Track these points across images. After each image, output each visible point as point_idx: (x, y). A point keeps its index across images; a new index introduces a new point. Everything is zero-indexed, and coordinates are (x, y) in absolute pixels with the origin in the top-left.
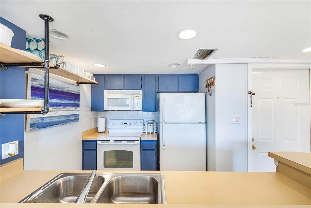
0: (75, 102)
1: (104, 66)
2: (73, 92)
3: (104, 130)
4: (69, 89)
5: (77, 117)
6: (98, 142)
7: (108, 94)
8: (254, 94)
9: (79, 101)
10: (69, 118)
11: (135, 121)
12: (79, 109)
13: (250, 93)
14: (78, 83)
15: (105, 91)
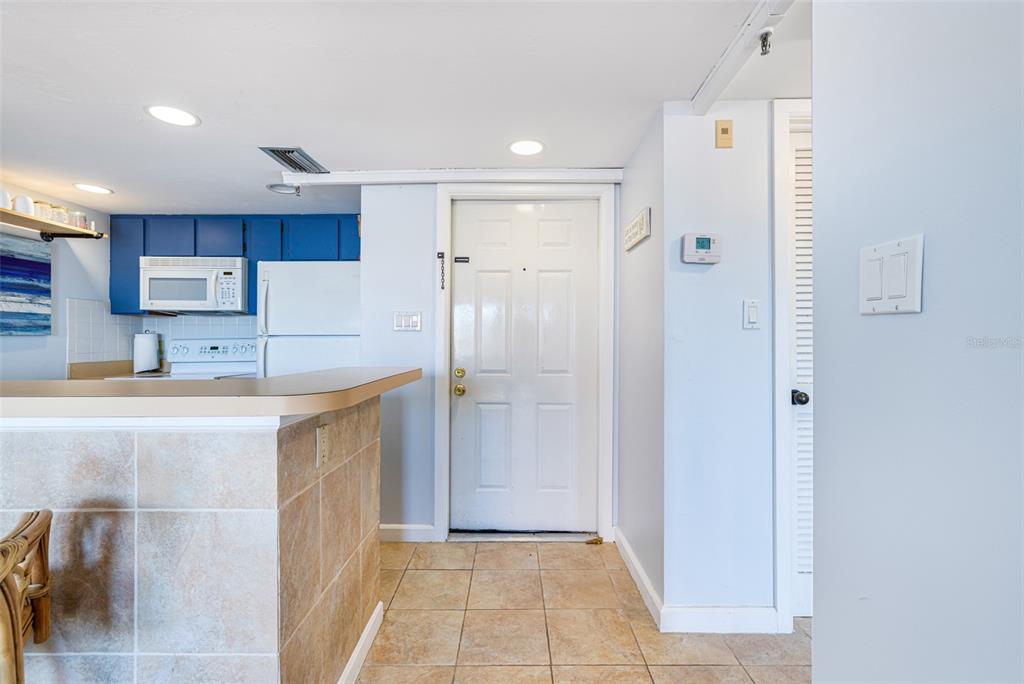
0: (31, 283)
1: (108, 192)
2: (17, 257)
3: (154, 367)
5: (45, 323)
7: (150, 268)
8: (465, 260)
9: (49, 280)
10: (11, 321)
11: (240, 343)
12: (48, 302)
13: (441, 256)
14: (48, 236)
15: (142, 259)
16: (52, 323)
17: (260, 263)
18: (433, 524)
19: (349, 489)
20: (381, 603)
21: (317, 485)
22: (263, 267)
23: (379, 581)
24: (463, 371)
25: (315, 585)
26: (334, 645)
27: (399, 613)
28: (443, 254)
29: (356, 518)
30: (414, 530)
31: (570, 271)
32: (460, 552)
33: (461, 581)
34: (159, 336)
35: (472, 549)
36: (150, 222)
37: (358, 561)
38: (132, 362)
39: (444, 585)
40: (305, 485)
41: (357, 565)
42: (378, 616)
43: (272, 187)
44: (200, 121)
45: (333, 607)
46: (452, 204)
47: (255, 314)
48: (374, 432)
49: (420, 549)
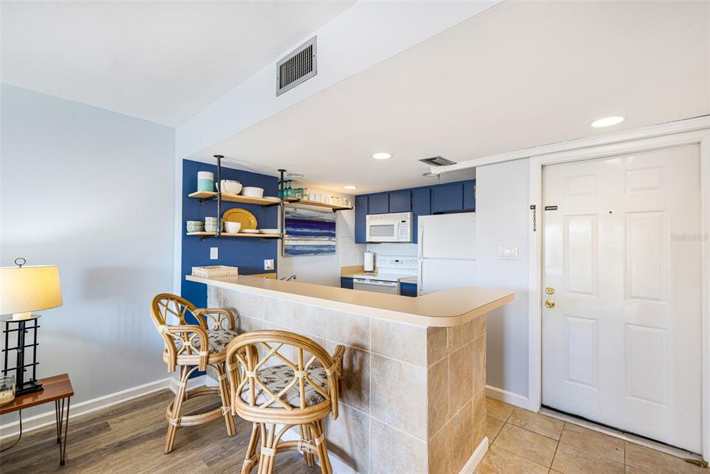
0: (330, 232)
1: (355, 187)
2: (325, 221)
3: (372, 269)
4: (321, 218)
5: (333, 249)
6: (354, 280)
7: (372, 220)
8: (555, 208)
9: (335, 230)
10: (322, 249)
11: (410, 258)
12: (335, 239)
13: (533, 207)
14: (335, 210)
15: (367, 216)
16: (336, 249)
17: (419, 217)
18: (528, 397)
19: (465, 363)
20: (486, 438)
21: (447, 358)
22: (420, 218)
23: (485, 424)
24: (552, 289)
25: (445, 413)
26: (457, 451)
27: (499, 449)
28: (534, 206)
29: (470, 380)
30: (513, 397)
31: (663, 211)
32: (551, 425)
33: (548, 445)
34: (375, 254)
35: (560, 425)
36: (370, 197)
37: (471, 407)
38: (363, 267)
39: (534, 443)
40: (440, 358)
41: (471, 409)
42: (484, 445)
43: (425, 174)
44: (392, 155)
45: (455, 429)
46: (542, 169)
47: (417, 243)
48: (482, 329)
49: (516, 411)
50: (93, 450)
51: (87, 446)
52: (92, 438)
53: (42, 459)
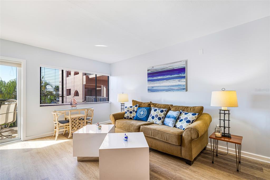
50: (251, 174)
51: (250, 171)
52: (253, 170)
53: (232, 164)
